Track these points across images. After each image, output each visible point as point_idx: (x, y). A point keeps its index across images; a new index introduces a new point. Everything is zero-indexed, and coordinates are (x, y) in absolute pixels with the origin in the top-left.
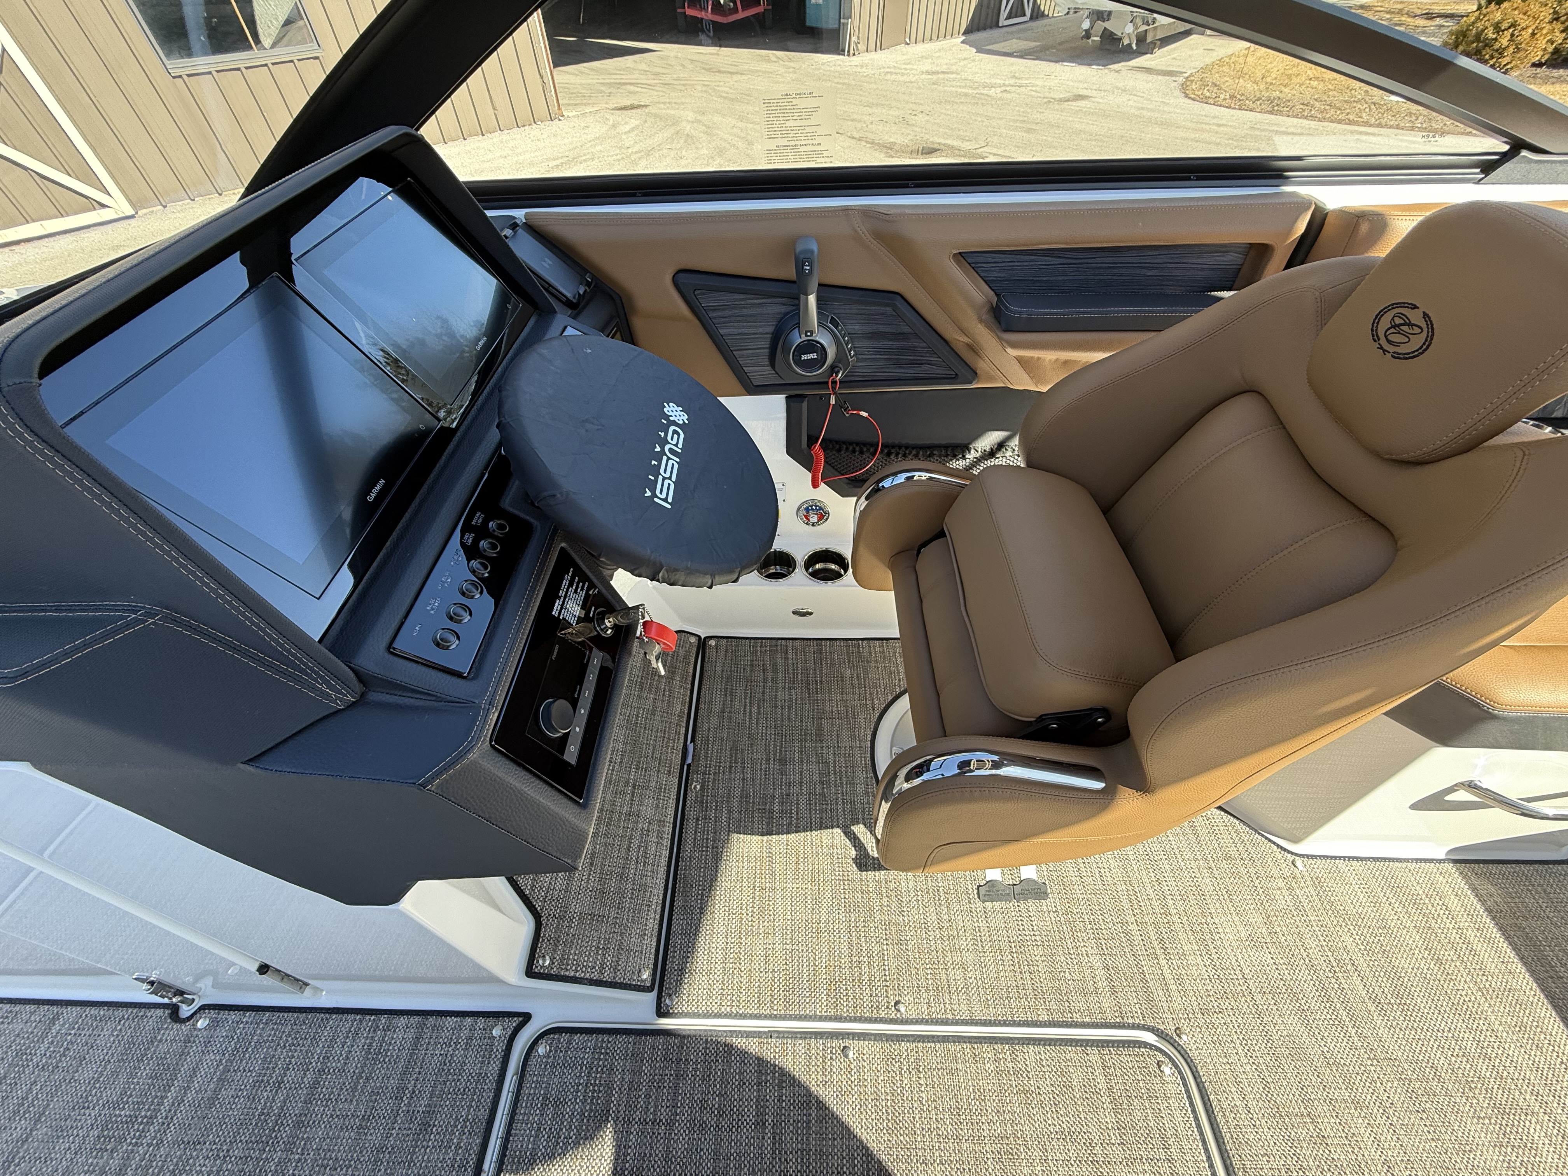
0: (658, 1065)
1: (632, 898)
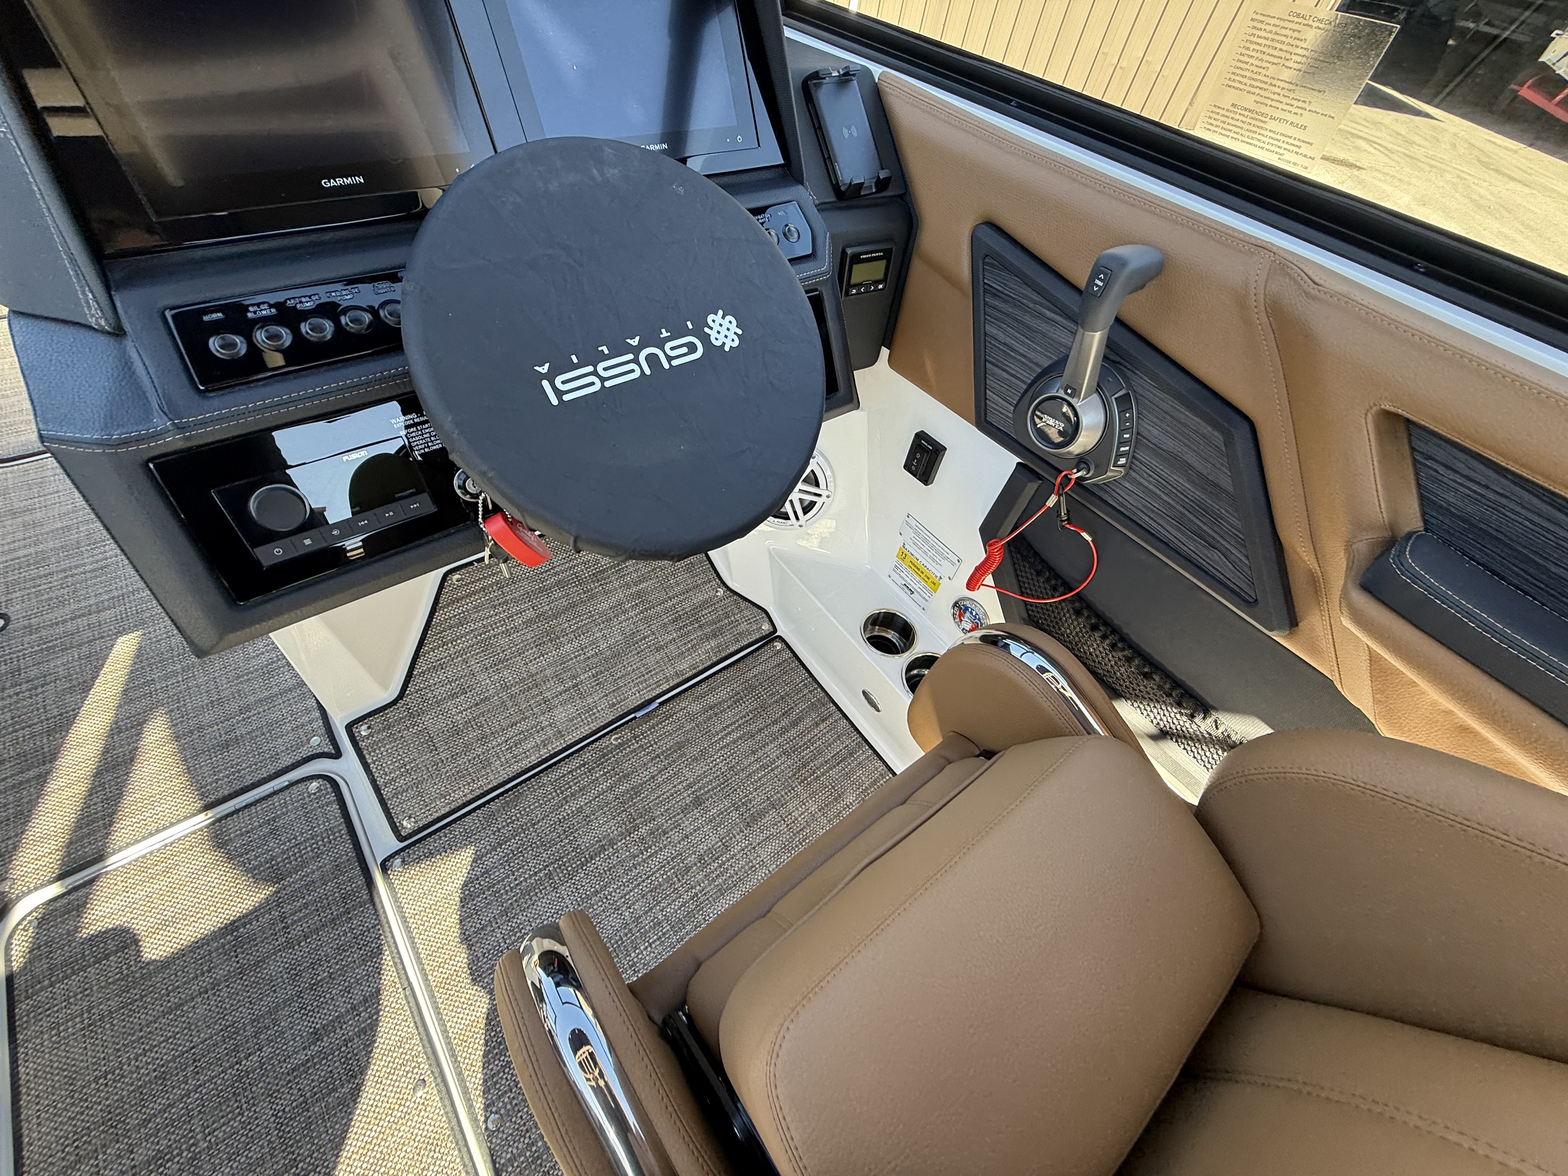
0: (336, 895)
1: (469, 761)
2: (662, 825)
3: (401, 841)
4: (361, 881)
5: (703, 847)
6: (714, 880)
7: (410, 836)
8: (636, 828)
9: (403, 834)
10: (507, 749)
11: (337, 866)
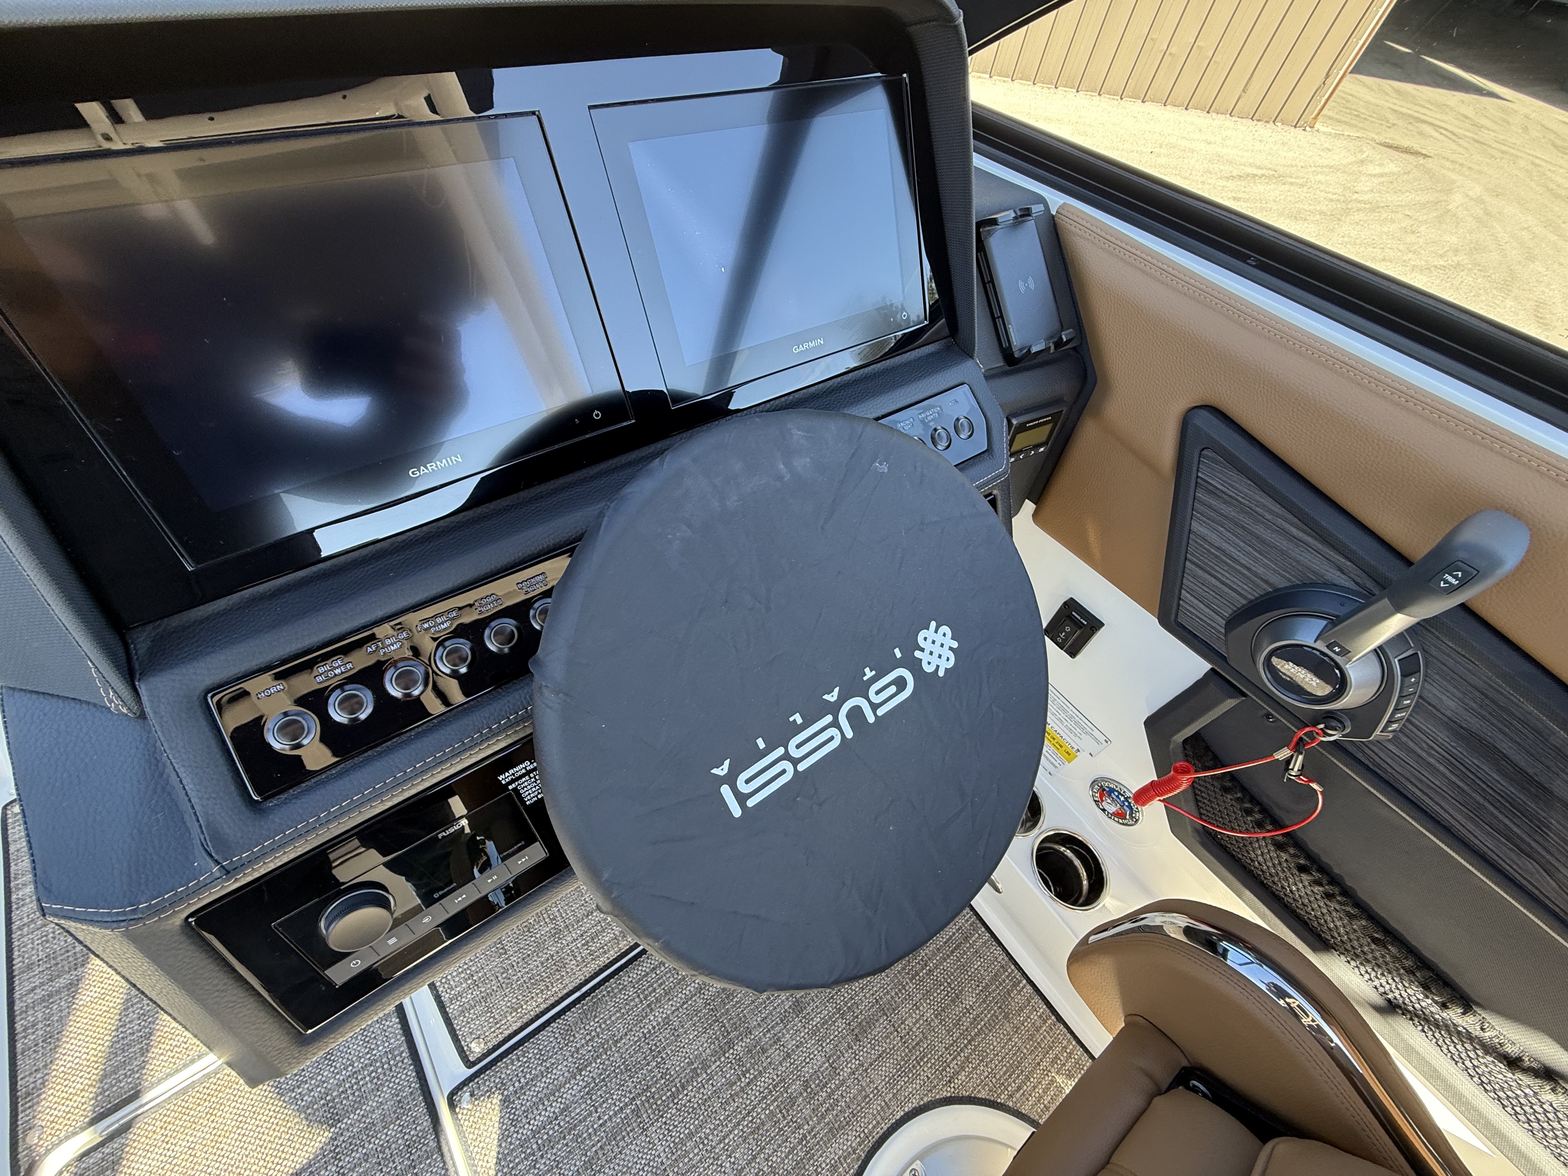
2: (760, 1039)
3: (469, 1067)
4: (426, 1122)
5: (808, 1070)
6: (823, 1117)
7: (480, 1060)
8: (730, 1044)
9: (471, 1059)
10: (583, 945)
11: (399, 1102)
